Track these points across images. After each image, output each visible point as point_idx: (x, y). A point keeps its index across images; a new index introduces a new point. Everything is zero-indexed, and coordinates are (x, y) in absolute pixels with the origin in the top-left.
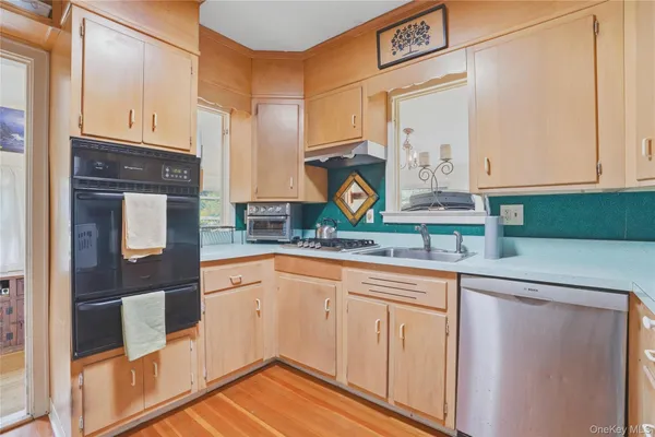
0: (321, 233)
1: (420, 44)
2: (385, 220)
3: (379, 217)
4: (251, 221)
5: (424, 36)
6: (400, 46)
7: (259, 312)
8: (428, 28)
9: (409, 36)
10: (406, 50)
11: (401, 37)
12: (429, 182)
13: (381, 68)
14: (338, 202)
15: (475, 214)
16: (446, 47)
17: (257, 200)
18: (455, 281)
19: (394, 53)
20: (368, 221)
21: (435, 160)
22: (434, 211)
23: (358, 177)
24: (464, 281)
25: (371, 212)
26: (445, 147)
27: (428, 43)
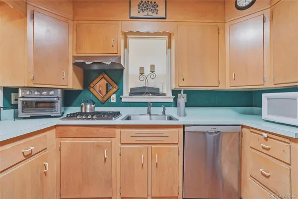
0: (86, 108)
1: (153, 13)
2: (123, 100)
3: (119, 99)
4: (23, 102)
5: (155, 9)
6: (142, 10)
7: (45, 173)
8: (157, 6)
9: (147, 6)
10: (146, 13)
11: (143, 5)
12: (144, 81)
13: (131, 18)
14: (91, 90)
15: (166, 98)
16: (165, 19)
17: (33, 86)
18: (182, 129)
19: (139, 12)
20: (112, 101)
21: (147, 71)
22: (147, 96)
23: (106, 76)
24: (187, 129)
25: (114, 96)
26: (153, 66)
27: (157, 13)
